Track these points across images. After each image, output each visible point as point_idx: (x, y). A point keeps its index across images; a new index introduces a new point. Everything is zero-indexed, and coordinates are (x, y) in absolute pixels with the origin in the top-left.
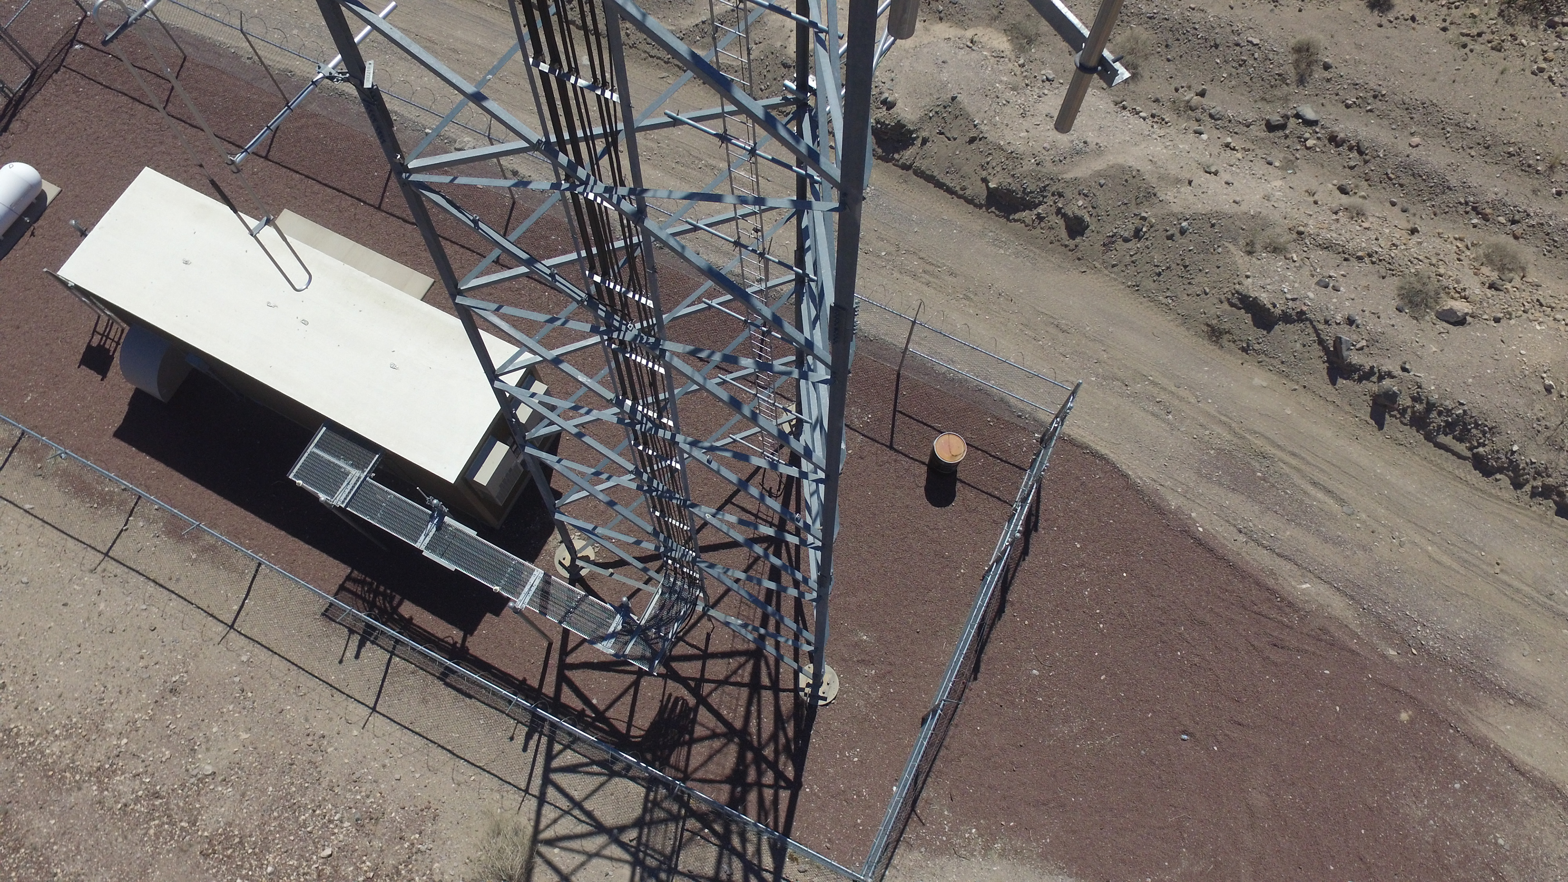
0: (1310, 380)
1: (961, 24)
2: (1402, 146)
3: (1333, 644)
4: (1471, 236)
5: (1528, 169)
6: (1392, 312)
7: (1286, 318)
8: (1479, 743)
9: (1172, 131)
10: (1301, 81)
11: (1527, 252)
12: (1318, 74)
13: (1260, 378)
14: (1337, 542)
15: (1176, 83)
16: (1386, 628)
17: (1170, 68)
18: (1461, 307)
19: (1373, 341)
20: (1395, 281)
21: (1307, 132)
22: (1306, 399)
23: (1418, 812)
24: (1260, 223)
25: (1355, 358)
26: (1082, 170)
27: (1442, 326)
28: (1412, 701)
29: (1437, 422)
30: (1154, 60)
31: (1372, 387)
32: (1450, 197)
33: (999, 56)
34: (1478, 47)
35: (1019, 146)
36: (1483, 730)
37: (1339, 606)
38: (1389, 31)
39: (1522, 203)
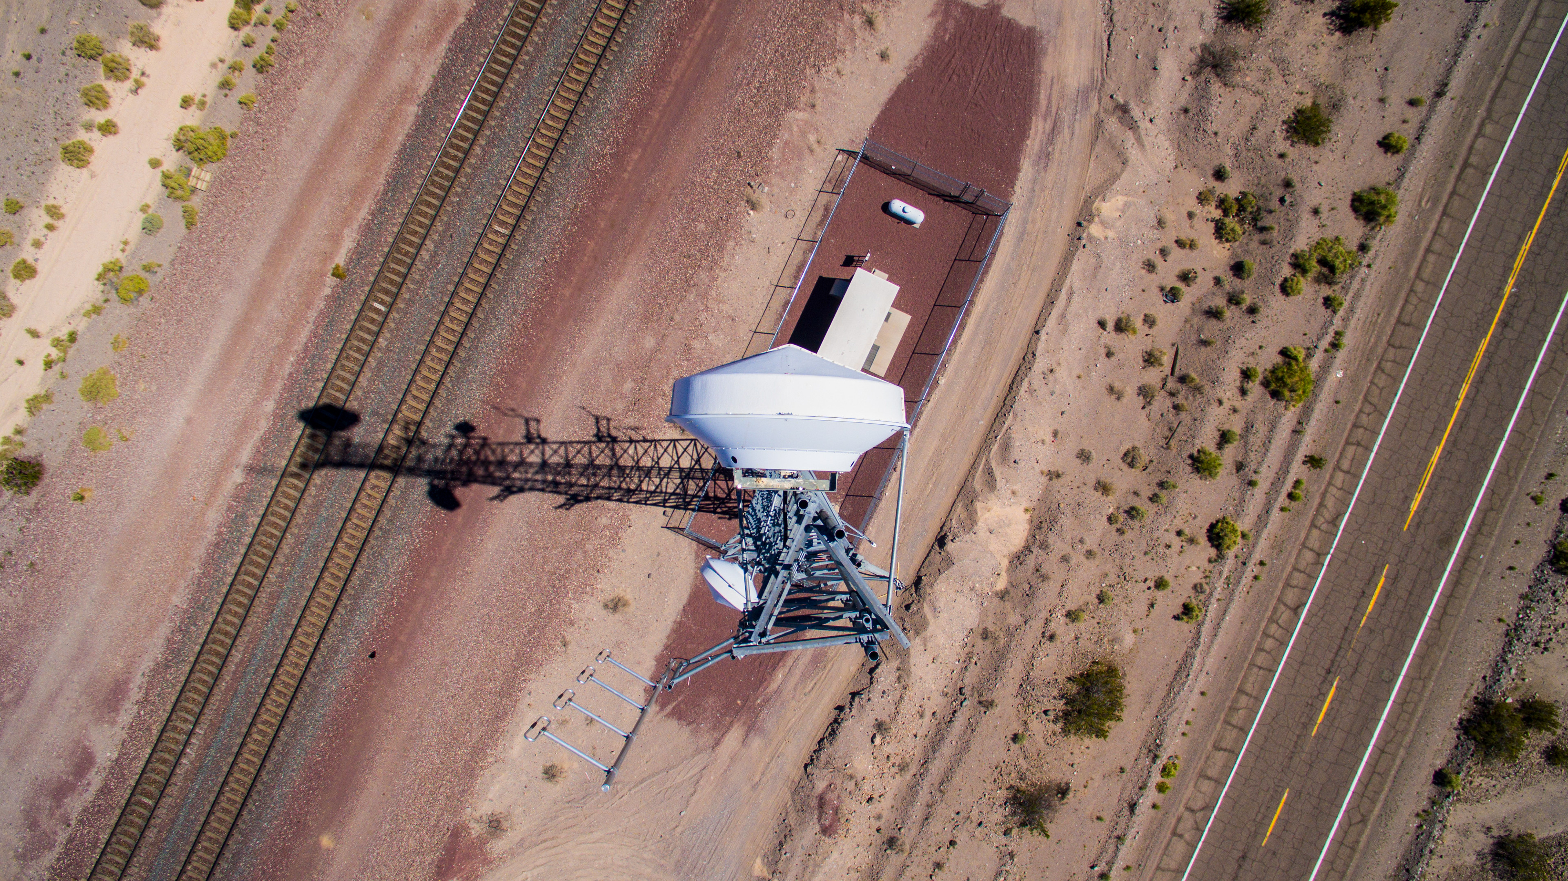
0: (851, 686)
1: (1008, 570)
2: (950, 738)
3: (761, 682)
4: (916, 759)
5: (941, 783)
6: (875, 716)
7: (872, 678)
8: (731, 724)
9: (959, 650)
10: (980, 703)
11: (908, 776)
12: (983, 709)
13: (853, 669)
14: (795, 689)
15: (981, 655)
16: (767, 701)
17: (988, 652)
18: (878, 741)
19: (862, 707)
20: (888, 720)
21: (958, 702)
22: (845, 684)
23: (711, 701)
24: (908, 673)
25: (857, 699)
26: (927, 609)
27: (871, 735)
28: (744, 705)
29: (835, 726)
30: (991, 647)
31: (848, 706)
32: (931, 752)
33: (992, 584)
34: (996, 773)
35: (936, 587)
36: (736, 726)
37: (774, 686)
38: (1003, 740)
39: (928, 778)
